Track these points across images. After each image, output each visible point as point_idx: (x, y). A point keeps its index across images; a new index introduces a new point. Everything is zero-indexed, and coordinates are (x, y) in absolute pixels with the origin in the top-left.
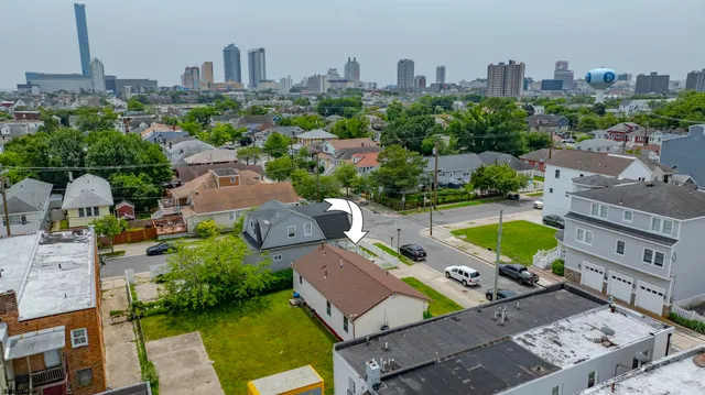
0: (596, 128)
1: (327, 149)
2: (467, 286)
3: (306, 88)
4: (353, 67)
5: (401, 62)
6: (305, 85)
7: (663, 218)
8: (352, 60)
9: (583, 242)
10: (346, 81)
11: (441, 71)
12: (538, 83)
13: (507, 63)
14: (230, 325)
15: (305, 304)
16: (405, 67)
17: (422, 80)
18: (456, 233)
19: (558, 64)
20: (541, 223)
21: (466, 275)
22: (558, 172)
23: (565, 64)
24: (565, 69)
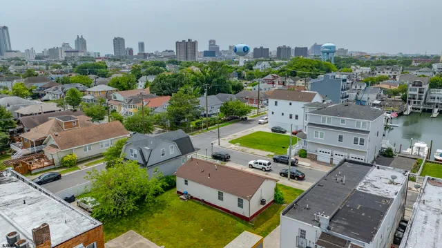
0: (255, 78)
1: (115, 98)
2: (266, 171)
3: (47, 57)
4: (81, 42)
5: (116, 39)
6: (45, 55)
7: (362, 121)
8: (80, 37)
9: (319, 138)
10: (78, 52)
11: (141, 45)
12: (201, 52)
13: (187, 41)
14: (149, 221)
15: (192, 197)
16: (119, 42)
17: (131, 51)
18: (233, 142)
19: (210, 42)
20: (271, 131)
21: (264, 165)
22: (276, 102)
23: (214, 41)
24: (214, 45)
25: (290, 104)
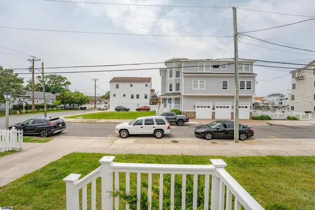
9: (199, 89)
22: (117, 85)
25: (131, 85)
